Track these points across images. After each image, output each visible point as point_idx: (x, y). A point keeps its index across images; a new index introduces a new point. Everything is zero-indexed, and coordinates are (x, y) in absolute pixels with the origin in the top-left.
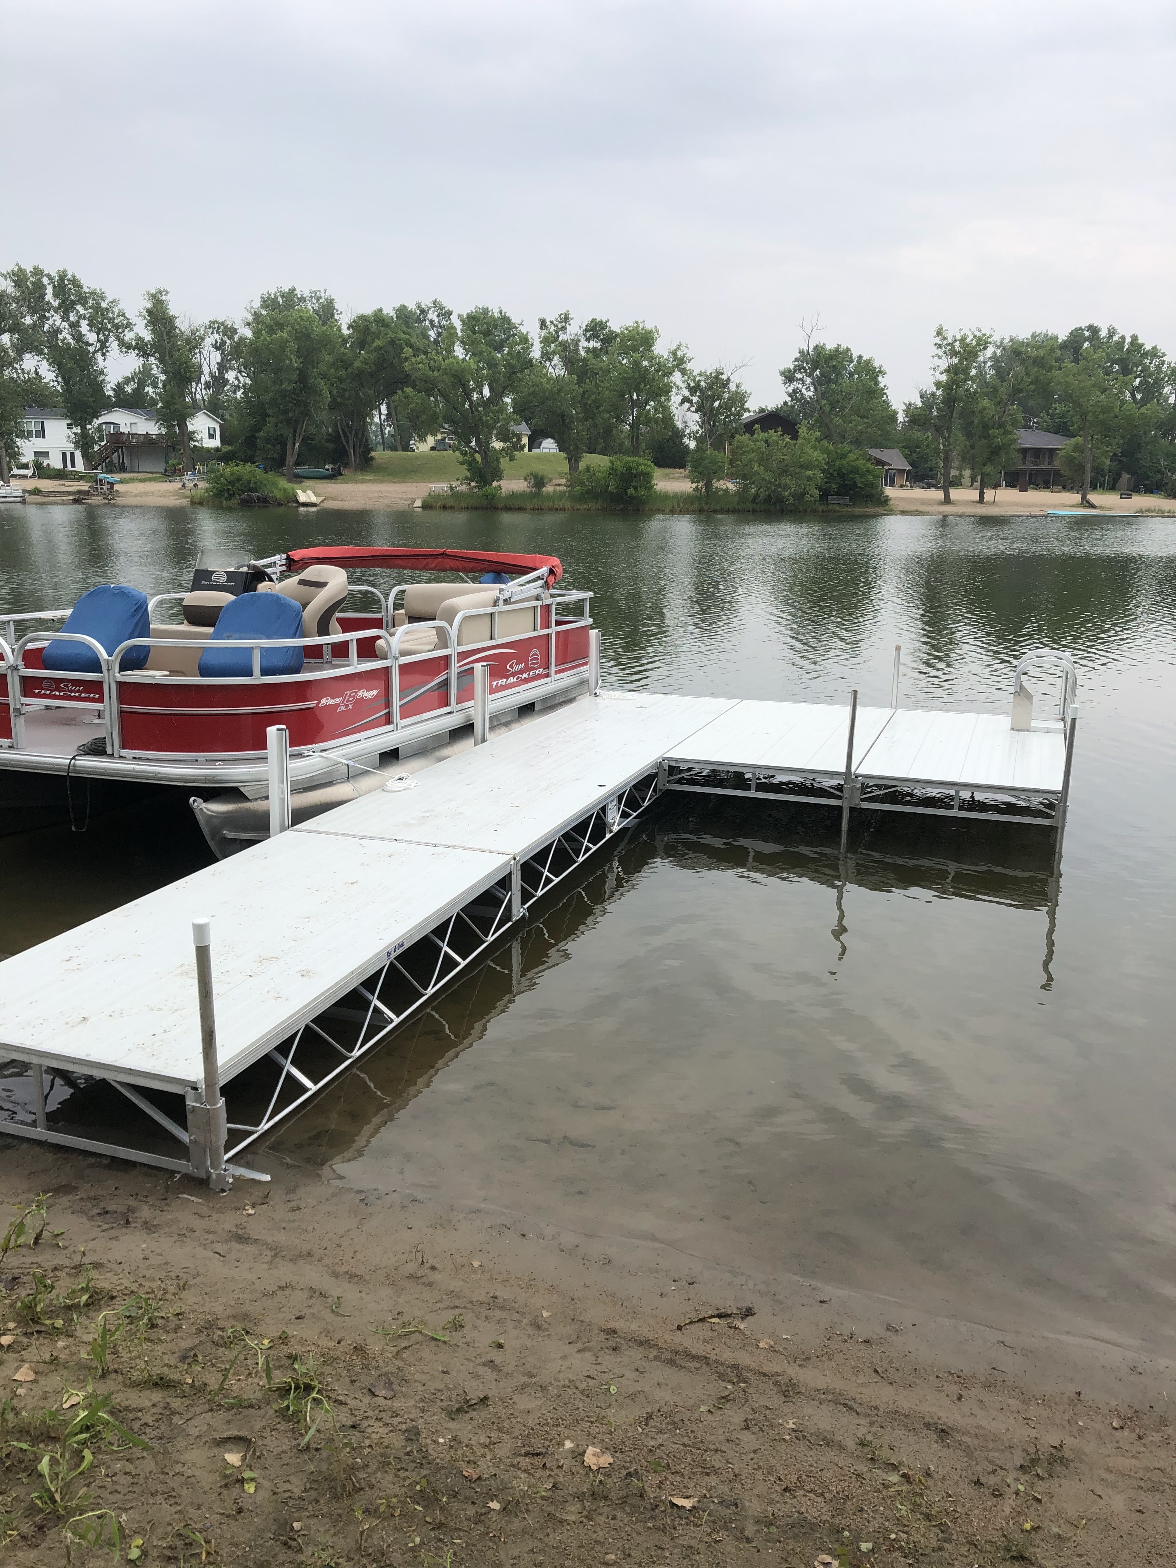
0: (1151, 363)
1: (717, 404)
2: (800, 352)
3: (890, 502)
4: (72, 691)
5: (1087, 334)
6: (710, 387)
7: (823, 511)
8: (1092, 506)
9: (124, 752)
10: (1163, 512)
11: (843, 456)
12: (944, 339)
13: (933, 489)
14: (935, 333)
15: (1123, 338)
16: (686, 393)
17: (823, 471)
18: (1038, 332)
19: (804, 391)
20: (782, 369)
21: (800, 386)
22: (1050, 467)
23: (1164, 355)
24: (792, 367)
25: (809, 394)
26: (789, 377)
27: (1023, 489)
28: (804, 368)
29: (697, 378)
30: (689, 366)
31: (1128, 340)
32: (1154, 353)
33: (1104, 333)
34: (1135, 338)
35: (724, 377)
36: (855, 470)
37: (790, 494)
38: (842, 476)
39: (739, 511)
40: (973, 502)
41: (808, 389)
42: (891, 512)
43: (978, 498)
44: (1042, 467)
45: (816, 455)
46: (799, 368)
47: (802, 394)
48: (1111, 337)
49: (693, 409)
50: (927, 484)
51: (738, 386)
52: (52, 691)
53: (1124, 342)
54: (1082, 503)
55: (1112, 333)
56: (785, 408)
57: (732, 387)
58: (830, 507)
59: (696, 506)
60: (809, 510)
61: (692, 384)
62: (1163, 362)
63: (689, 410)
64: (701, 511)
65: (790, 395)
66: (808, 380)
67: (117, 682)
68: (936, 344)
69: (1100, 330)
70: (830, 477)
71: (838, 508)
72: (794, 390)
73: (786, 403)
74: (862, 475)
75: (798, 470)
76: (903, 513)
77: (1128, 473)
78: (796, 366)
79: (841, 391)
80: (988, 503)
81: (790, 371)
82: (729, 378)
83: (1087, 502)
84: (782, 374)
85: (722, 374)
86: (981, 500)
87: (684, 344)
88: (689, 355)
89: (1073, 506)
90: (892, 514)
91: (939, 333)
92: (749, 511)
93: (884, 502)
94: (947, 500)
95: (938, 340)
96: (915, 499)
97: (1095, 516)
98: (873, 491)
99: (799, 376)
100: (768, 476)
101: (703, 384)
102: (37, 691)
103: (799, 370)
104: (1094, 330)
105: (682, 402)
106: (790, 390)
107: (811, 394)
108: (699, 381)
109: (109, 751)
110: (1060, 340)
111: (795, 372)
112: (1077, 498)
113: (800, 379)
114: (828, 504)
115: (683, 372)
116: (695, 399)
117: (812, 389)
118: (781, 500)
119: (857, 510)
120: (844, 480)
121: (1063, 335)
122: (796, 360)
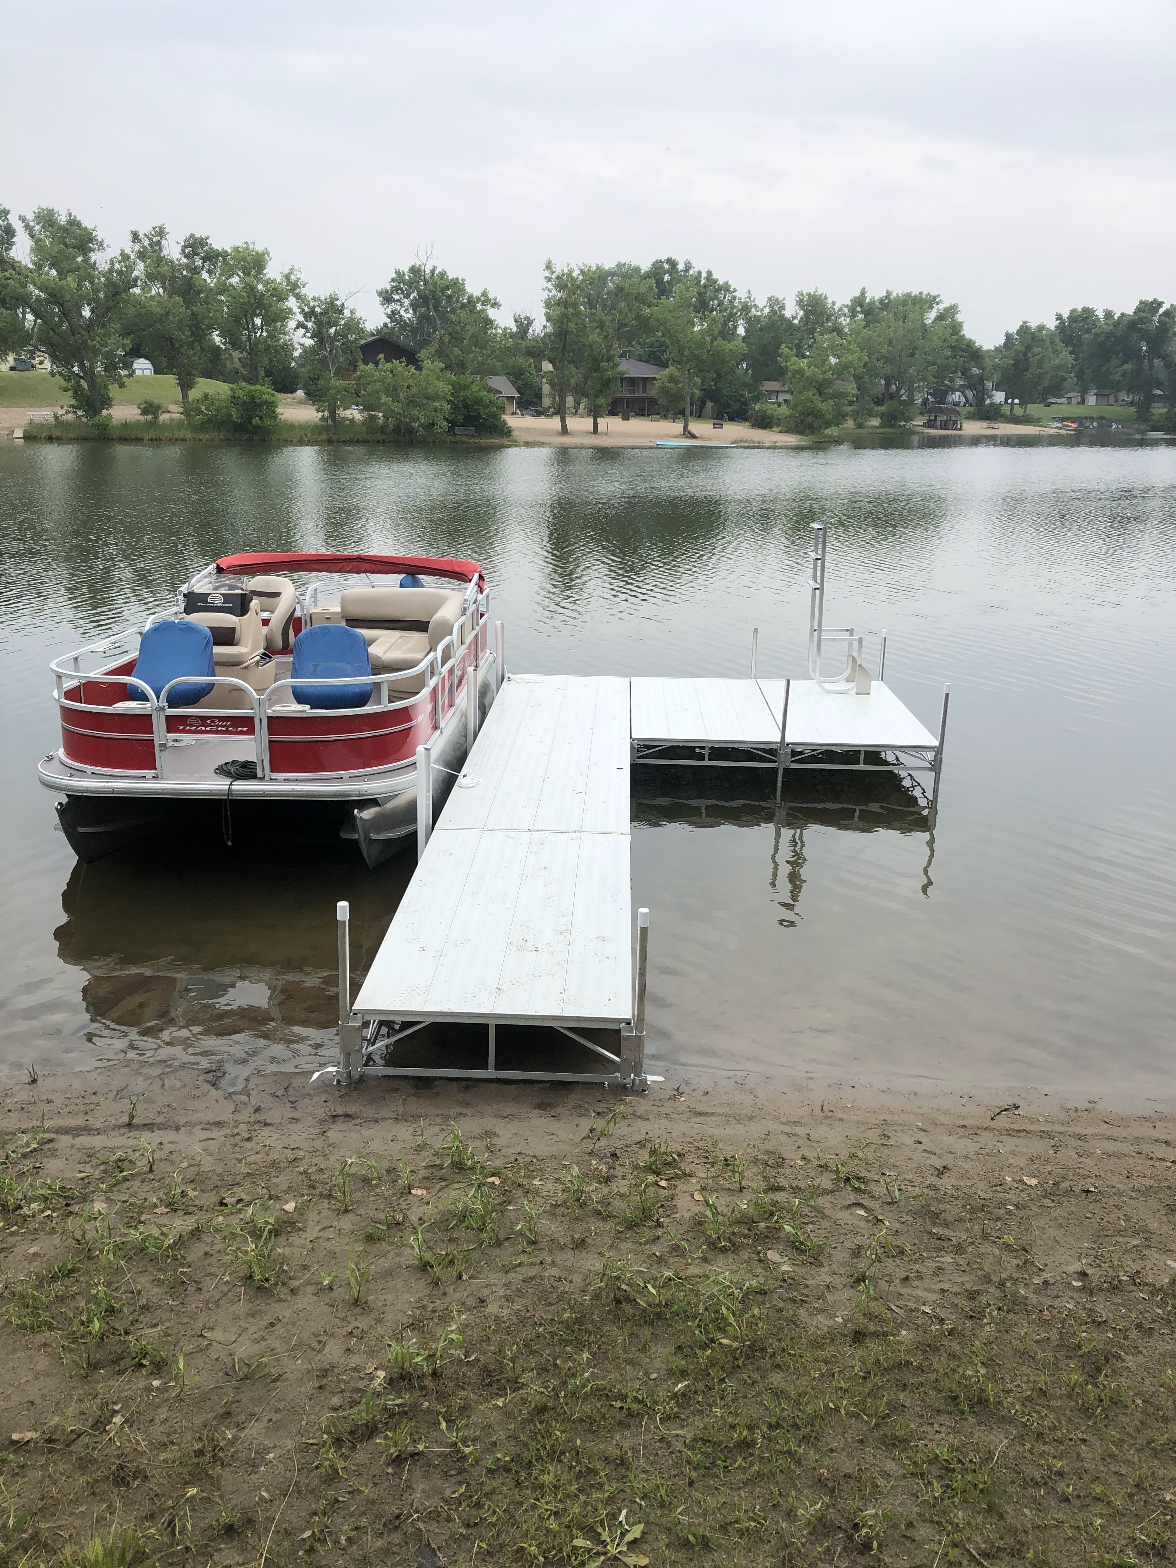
0: (724, 298)
1: (332, 330)
2: (396, 272)
3: (514, 433)
4: (218, 726)
5: (666, 266)
6: (325, 312)
7: (451, 442)
8: (693, 437)
9: (275, 775)
10: (754, 442)
11: (466, 388)
12: (553, 272)
13: (543, 417)
14: (544, 267)
15: (700, 273)
16: (301, 318)
17: (449, 402)
18: (623, 262)
19: (402, 313)
20: (379, 289)
21: (398, 307)
22: (644, 395)
23: (735, 291)
24: (389, 288)
25: (408, 315)
26: (387, 298)
27: (626, 418)
28: (401, 289)
29: (312, 304)
30: (303, 291)
31: (704, 275)
32: (726, 288)
33: (681, 267)
34: (709, 273)
35: (338, 303)
36: (479, 402)
37: (420, 425)
38: (466, 406)
39: (368, 441)
40: (588, 433)
41: (406, 311)
42: (515, 444)
43: (592, 429)
44: (637, 395)
45: (442, 387)
46: (397, 289)
47: (401, 316)
48: (687, 270)
49: (309, 335)
50: (536, 411)
51: (352, 312)
52: (197, 727)
53: (700, 277)
54: (684, 434)
55: (688, 267)
56: (385, 330)
57: (347, 313)
58: (458, 438)
59: (324, 437)
60: (437, 441)
61: (306, 309)
62: (735, 298)
63: (304, 336)
64: (330, 441)
65: (389, 317)
66: (406, 302)
67: (268, 717)
68: (546, 278)
69: (677, 263)
70: (455, 408)
71: (465, 439)
72: (392, 312)
73: (385, 325)
74: (486, 407)
75: (424, 402)
76: (527, 444)
77: (712, 401)
78: (393, 287)
79: (460, 322)
80: (602, 434)
81: (387, 292)
82: (343, 304)
83: (689, 433)
84: (380, 294)
85: (337, 300)
86: (595, 430)
87: (297, 268)
88: (303, 279)
89: (676, 437)
90: (516, 446)
91: (548, 267)
92: (378, 442)
93: (505, 432)
94: (565, 431)
95: (547, 273)
96: (535, 429)
97: (700, 447)
98: (496, 422)
99: (396, 297)
100: (397, 407)
101: (318, 310)
102: (181, 728)
103: (397, 290)
104: (672, 263)
105: (297, 328)
106: (389, 311)
107: (409, 316)
108: (314, 307)
109: (260, 775)
110: (642, 272)
111: (392, 293)
112: (678, 427)
113: (398, 300)
114: (455, 435)
115: (298, 297)
116: (310, 325)
117: (411, 311)
118: (411, 431)
119: (484, 441)
120: (469, 412)
121: (645, 266)
122: (393, 280)
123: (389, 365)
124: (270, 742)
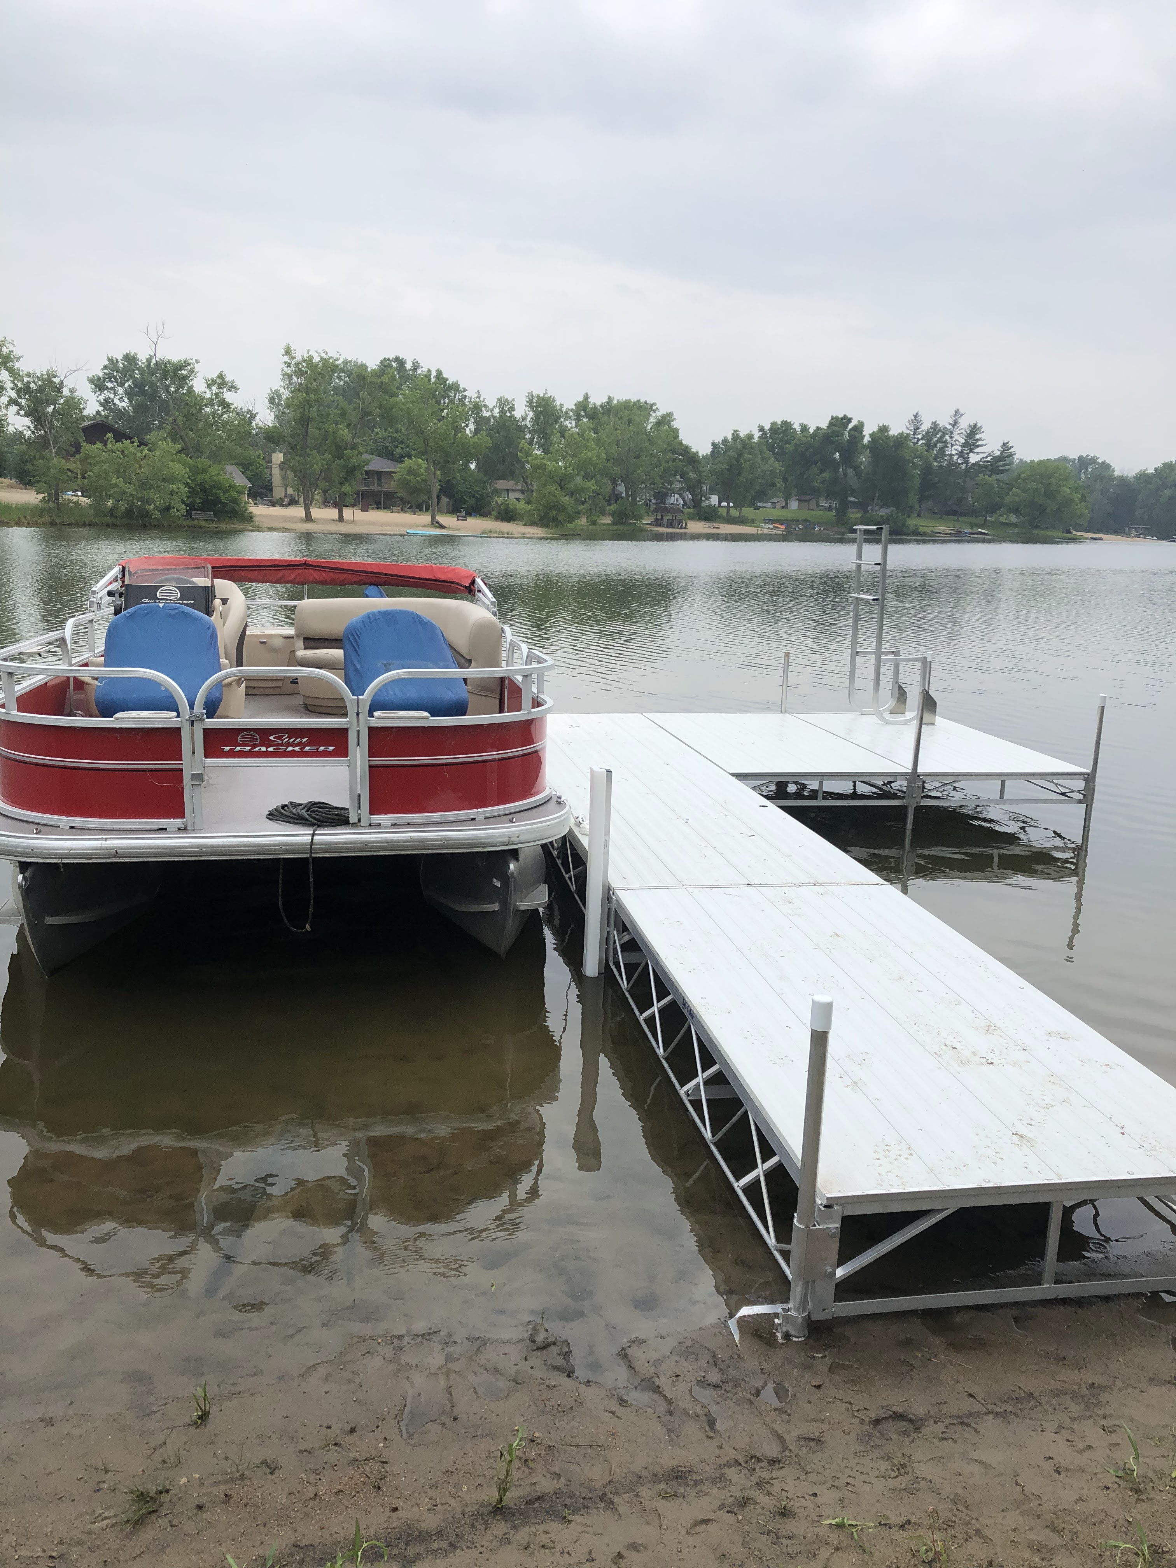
0: (455, 396)
1: (50, 409)
2: (109, 360)
3: (255, 519)
4: (288, 745)
5: (394, 365)
6: (41, 390)
7: (189, 527)
8: (442, 527)
9: (377, 818)
10: (503, 533)
11: (204, 471)
12: (294, 358)
13: (278, 506)
14: (283, 352)
15: (429, 371)
16: (13, 395)
17: (187, 484)
18: (349, 359)
19: (116, 401)
20: (90, 376)
21: (112, 396)
22: (379, 488)
23: (465, 390)
24: (101, 375)
25: (123, 404)
26: (99, 385)
27: (365, 509)
28: (114, 377)
29: (26, 379)
30: (17, 365)
31: (434, 374)
32: (455, 387)
33: (409, 366)
34: (439, 372)
35: (56, 380)
36: (218, 486)
37: (156, 508)
38: (204, 490)
39: (96, 524)
40: (334, 520)
41: (122, 399)
42: (258, 529)
43: (337, 517)
44: (372, 488)
45: (178, 469)
46: (110, 377)
47: (115, 405)
48: (415, 370)
49: (22, 412)
50: (270, 501)
51: (72, 391)
52: (254, 747)
53: (430, 375)
54: (432, 524)
55: (416, 365)
56: (98, 419)
57: (66, 392)
58: (195, 522)
59: (46, 518)
60: (173, 525)
61: (20, 385)
62: (466, 396)
63: (18, 413)
64: (52, 524)
65: (101, 404)
66: (121, 391)
67: (369, 728)
68: (285, 363)
69: (405, 363)
70: (192, 492)
71: (203, 524)
72: (105, 400)
73: (98, 412)
74: (225, 491)
75: (160, 483)
76: (270, 529)
77: (447, 497)
78: (106, 374)
80: (347, 522)
81: (99, 379)
82: (62, 382)
83: (437, 522)
84: (91, 381)
85: (55, 376)
86: (341, 518)
87: (9, 340)
88: (17, 352)
89: (425, 526)
90: (258, 531)
91: (288, 352)
92: (108, 525)
93: (247, 517)
94: (309, 518)
95: (287, 359)
96: (276, 516)
97: (452, 536)
98: (237, 508)
99: (109, 385)
100: (130, 489)
101: (33, 385)
102: (227, 749)
103: (110, 378)
104: (401, 362)
105: (9, 404)
106: (101, 398)
107: (124, 404)
108: (29, 383)
109: (353, 819)
110: (369, 369)
111: (104, 381)
112: (426, 518)
113: (111, 388)
114: (193, 519)
115: (11, 371)
116: (23, 402)
117: (126, 400)
118: (144, 514)
119: (224, 526)
120: (207, 496)
121: (373, 364)
122: (105, 367)
123: (119, 444)
124: (370, 766)
